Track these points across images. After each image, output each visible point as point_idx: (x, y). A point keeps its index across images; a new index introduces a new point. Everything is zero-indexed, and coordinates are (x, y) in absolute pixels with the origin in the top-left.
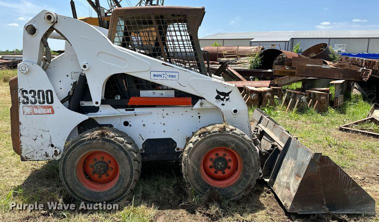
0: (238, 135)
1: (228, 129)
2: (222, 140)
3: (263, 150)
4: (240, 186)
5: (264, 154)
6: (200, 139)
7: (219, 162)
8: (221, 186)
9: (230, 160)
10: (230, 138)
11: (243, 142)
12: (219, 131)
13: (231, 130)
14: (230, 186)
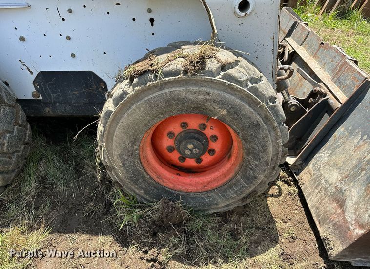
0: (239, 82)
1: (212, 65)
2: (192, 97)
3: (292, 101)
4: (231, 193)
5: (292, 109)
6: (131, 92)
7: (187, 143)
8: (191, 189)
9: (215, 138)
10: (215, 92)
11: (253, 104)
12: (186, 72)
13: (223, 68)
14: (209, 191)
